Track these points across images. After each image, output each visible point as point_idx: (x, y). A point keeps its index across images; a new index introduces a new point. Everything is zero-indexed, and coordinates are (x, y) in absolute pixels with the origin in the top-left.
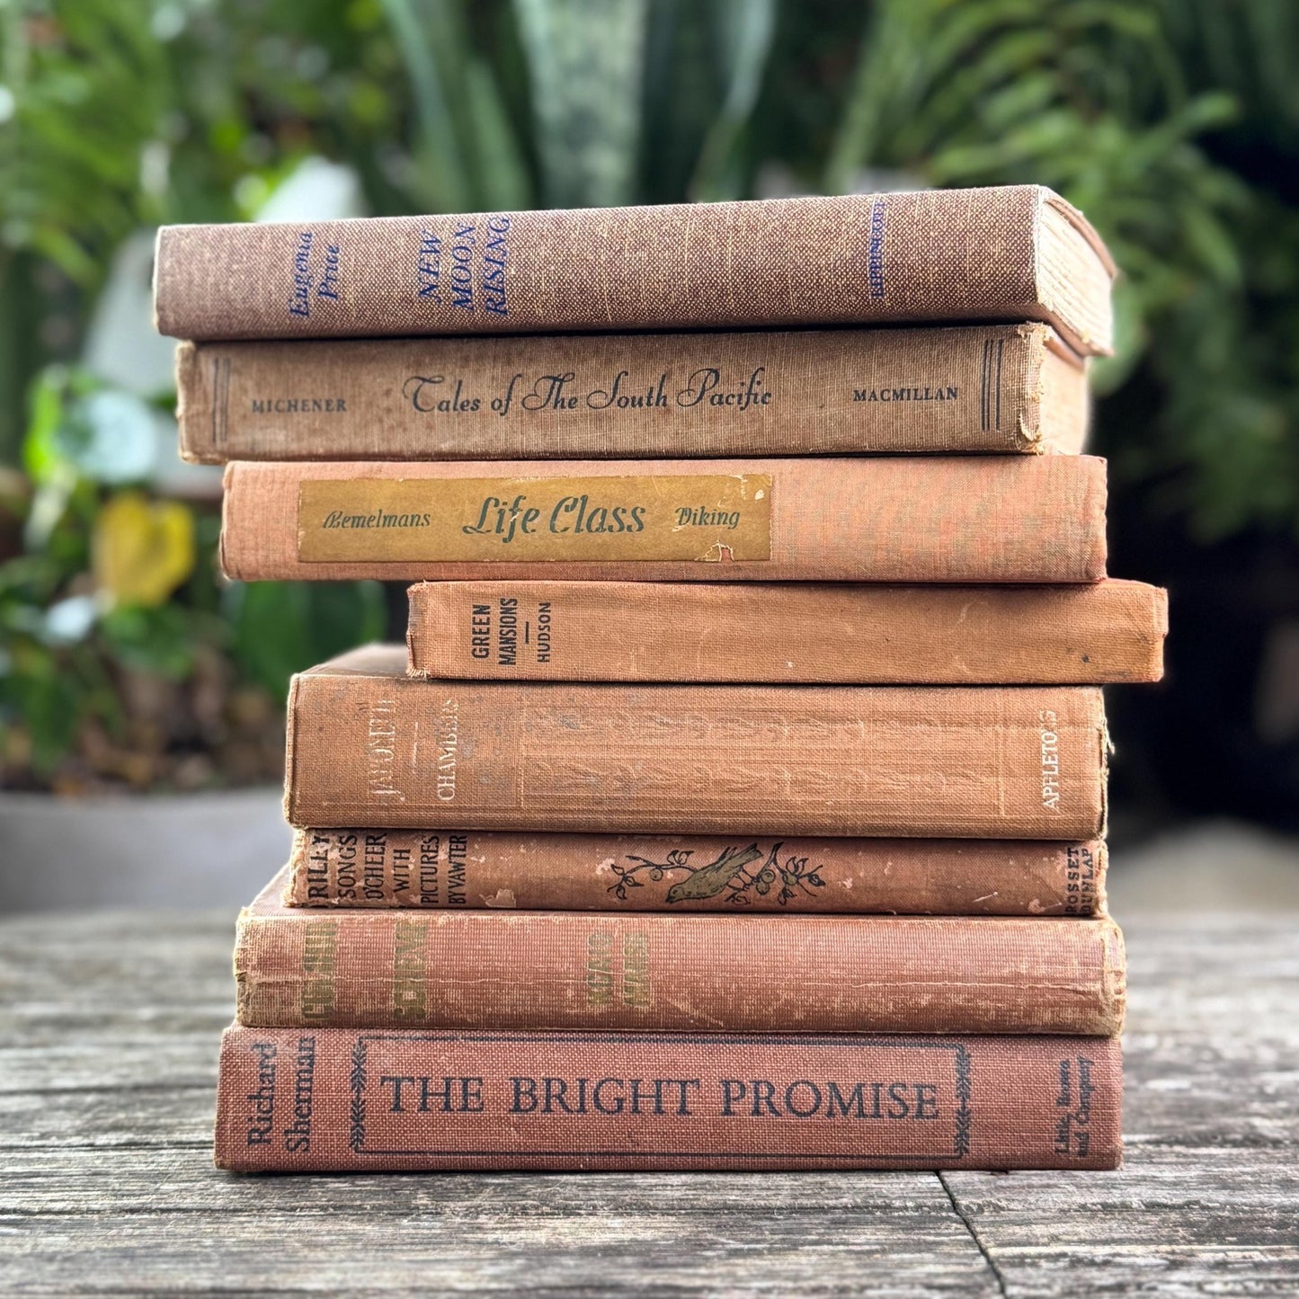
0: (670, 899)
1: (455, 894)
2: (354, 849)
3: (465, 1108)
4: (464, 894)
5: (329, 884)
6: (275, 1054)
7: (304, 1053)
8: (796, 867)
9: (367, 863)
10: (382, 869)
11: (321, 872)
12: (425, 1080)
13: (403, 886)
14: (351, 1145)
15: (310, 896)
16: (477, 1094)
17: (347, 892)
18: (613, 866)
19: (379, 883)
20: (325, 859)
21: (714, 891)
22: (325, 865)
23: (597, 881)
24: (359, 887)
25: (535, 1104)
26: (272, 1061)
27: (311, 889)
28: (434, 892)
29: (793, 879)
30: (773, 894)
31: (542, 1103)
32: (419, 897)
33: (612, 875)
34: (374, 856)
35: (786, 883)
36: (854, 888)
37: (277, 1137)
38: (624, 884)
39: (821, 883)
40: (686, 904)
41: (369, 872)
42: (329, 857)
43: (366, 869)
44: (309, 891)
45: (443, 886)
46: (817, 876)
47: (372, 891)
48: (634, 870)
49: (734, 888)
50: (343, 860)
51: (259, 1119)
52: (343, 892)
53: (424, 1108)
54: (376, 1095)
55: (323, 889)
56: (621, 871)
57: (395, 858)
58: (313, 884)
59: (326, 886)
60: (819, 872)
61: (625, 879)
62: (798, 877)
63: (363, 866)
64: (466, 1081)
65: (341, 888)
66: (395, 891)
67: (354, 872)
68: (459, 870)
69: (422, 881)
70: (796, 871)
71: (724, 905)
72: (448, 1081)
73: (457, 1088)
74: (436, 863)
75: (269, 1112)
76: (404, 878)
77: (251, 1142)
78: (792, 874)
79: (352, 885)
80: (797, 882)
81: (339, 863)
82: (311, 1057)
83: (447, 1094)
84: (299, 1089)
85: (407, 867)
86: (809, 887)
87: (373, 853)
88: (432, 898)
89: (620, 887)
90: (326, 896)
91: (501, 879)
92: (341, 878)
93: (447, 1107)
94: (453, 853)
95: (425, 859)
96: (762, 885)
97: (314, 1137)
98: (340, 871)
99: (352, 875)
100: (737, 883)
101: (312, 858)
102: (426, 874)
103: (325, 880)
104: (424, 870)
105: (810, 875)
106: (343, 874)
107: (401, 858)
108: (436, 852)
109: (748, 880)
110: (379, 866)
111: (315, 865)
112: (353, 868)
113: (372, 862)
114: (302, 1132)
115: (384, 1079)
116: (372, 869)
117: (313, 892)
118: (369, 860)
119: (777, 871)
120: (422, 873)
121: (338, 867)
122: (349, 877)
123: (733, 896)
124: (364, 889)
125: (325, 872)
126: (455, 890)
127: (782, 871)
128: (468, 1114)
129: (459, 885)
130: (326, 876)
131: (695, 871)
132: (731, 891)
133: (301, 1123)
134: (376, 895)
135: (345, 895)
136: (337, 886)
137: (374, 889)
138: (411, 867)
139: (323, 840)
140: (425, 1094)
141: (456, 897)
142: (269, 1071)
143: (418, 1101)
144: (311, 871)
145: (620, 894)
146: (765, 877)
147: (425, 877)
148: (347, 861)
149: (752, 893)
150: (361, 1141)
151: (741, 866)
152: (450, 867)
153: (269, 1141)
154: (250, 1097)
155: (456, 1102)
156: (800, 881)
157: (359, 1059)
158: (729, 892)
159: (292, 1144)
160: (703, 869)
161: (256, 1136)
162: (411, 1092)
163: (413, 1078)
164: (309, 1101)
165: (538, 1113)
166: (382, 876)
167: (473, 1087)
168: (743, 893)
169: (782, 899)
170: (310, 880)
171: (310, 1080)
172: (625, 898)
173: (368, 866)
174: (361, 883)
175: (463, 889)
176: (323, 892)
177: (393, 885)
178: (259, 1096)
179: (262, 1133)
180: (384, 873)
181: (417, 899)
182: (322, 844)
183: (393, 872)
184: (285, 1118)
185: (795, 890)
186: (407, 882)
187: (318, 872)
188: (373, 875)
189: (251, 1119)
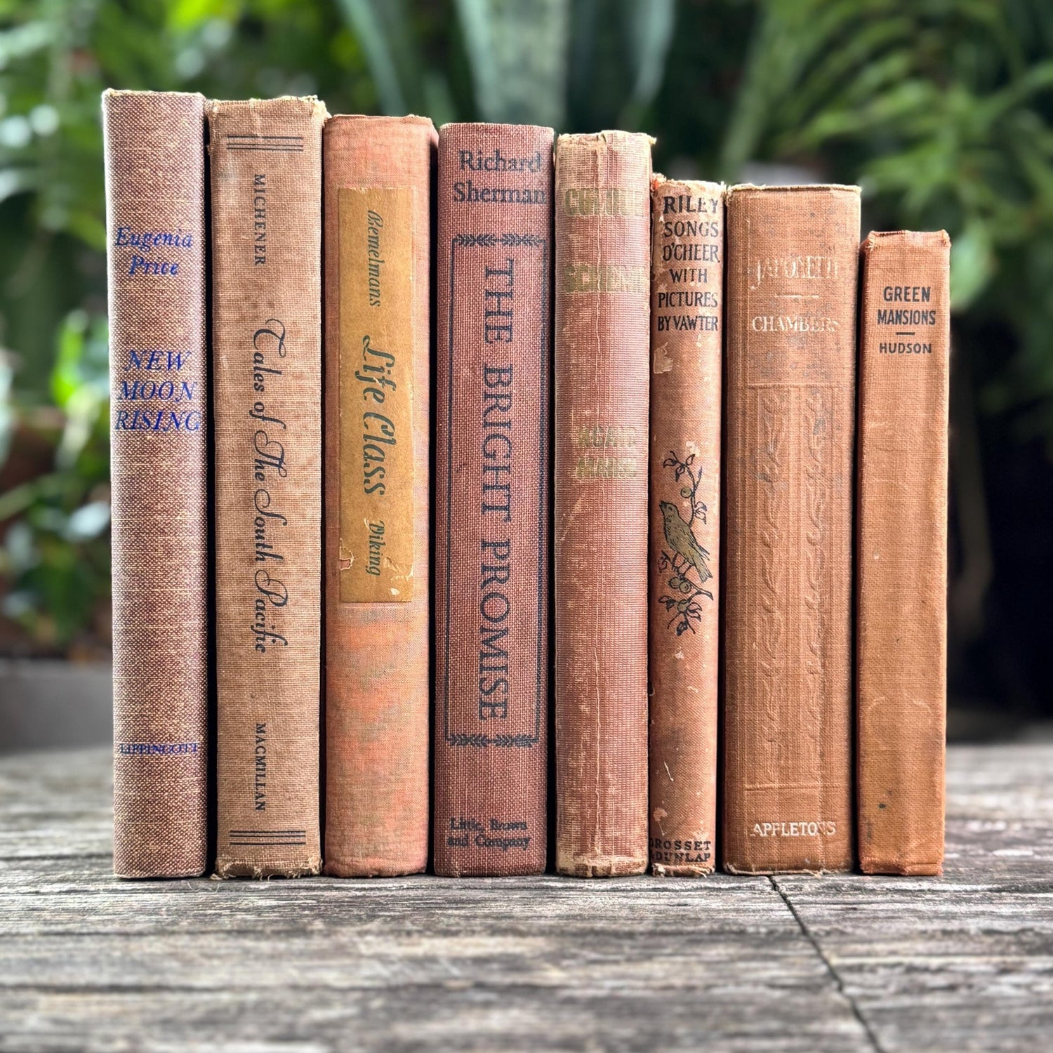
0: (664, 504)
1: (668, 322)
2: (707, 235)
3: (488, 328)
4: (668, 329)
5: (678, 214)
6: (533, 171)
7: (533, 194)
8: (694, 611)
9: (696, 246)
10: (690, 259)
11: (688, 207)
12: (510, 294)
13: (676, 277)
14: (459, 235)
15: (666, 199)
16: (499, 338)
17: (670, 230)
18: (694, 455)
19: (678, 256)
20: (700, 210)
21: (673, 542)
22: (694, 210)
23: (680, 442)
24: (675, 240)
25: (491, 386)
26: (527, 170)
27: (673, 199)
28: (669, 303)
29: (683, 608)
30: (669, 591)
31: (493, 391)
32: (665, 292)
33: (686, 455)
34: (702, 252)
35: (680, 603)
36: (675, 660)
37: (465, 175)
38: (678, 465)
39: (680, 632)
40: (659, 517)
41: (688, 248)
42: (700, 213)
43: (691, 246)
44: (671, 197)
45: (675, 311)
46: (686, 629)
47: (671, 251)
48: (690, 473)
49: (675, 559)
50: (698, 225)
51: (480, 160)
52: (669, 226)
53: (488, 294)
54: (498, 255)
55: (673, 209)
56: (689, 462)
57: (700, 270)
58: (677, 201)
59: (675, 212)
60: (689, 630)
61: (683, 466)
62: (685, 613)
63: (693, 243)
64: (509, 328)
65: (674, 225)
66: (671, 271)
67: (688, 235)
68: (690, 324)
69: (680, 294)
70: (690, 611)
71: (658, 550)
72: (510, 314)
73: (503, 321)
74: (696, 305)
75: (486, 168)
76: (682, 278)
77: (463, 153)
78: (687, 608)
79: (676, 234)
80: (681, 612)
81: (696, 222)
82: (530, 200)
83: (499, 312)
84: (504, 191)
85: (693, 280)
86: (676, 623)
87: (705, 251)
88: (664, 302)
89: (675, 462)
90: (666, 212)
91: (682, 360)
92: (683, 225)
93: (488, 314)
94: (704, 319)
95: (699, 296)
96: (678, 582)
97: (464, 204)
98: (689, 224)
99: (685, 233)
100: (678, 563)
101: (700, 199)
102: (687, 297)
103: (681, 211)
104: (690, 296)
105: (687, 622)
106: (686, 226)
107: (700, 275)
108: (705, 305)
109: (682, 570)
110: (693, 257)
111: (694, 203)
112: (691, 234)
113: (696, 251)
114: (470, 195)
115: (512, 261)
116: (691, 250)
117: (670, 201)
118: (698, 248)
119: (690, 595)
120: (687, 293)
121: (692, 222)
122: (683, 231)
123: (668, 557)
124: (673, 244)
125: (688, 210)
126: (672, 322)
127: (690, 599)
128: (483, 330)
129: (677, 324)
130: (684, 211)
131: (690, 525)
132: (672, 557)
133: (477, 193)
134: (667, 255)
135: (667, 228)
136: (675, 221)
137: (673, 253)
138: (692, 284)
139: (715, 208)
140: (499, 295)
141: (665, 323)
142: (518, 166)
143: (494, 289)
144: (689, 198)
145: (669, 462)
146: (684, 584)
147: (683, 297)
148: (698, 229)
149: (669, 572)
150: (462, 243)
151: (695, 565)
152: (692, 317)
153: (463, 167)
154: (498, 152)
155: (492, 320)
156: (682, 615)
157: (527, 241)
158: (671, 554)
159: (460, 187)
160: (692, 532)
161: (467, 157)
162: (501, 283)
163: (512, 285)
164: (495, 200)
165: (484, 387)
166: (685, 259)
167: (505, 334)
168: (670, 566)
169: (665, 599)
170: (681, 198)
171: (511, 200)
172: (664, 466)
173: (694, 247)
174: (678, 242)
175: (672, 329)
176: (669, 210)
177: (677, 269)
178: (499, 159)
179: (468, 162)
180: (687, 261)
181: (662, 289)
182: (712, 207)
183: (688, 268)
184: (481, 179)
185: (674, 610)
186: (679, 280)
187: (688, 204)
188: (685, 251)
189: (480, 153)
